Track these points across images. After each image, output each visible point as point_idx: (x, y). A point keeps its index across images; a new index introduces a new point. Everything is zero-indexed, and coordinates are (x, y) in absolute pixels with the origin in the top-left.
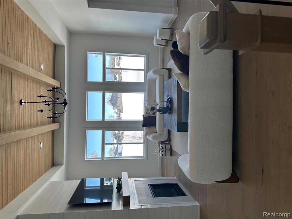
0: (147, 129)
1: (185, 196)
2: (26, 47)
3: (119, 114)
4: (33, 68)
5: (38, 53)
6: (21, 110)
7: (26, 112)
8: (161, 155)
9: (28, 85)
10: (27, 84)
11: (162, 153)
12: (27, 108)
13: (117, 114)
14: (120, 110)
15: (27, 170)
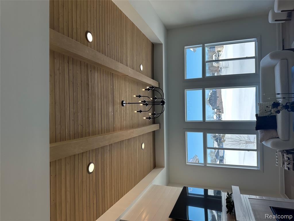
2: (125, 48)
3: (219, 115)
4: (133, 69)
5: (137, 53)
6: (122, 111)
7: (128, 113)
8: (286, 168)
9: (129, 86)
10: (127, 85)
11: (288, 166)
12: (128, 109)
13: (217, 115)
14: (220, 110)
15: (130, 172)
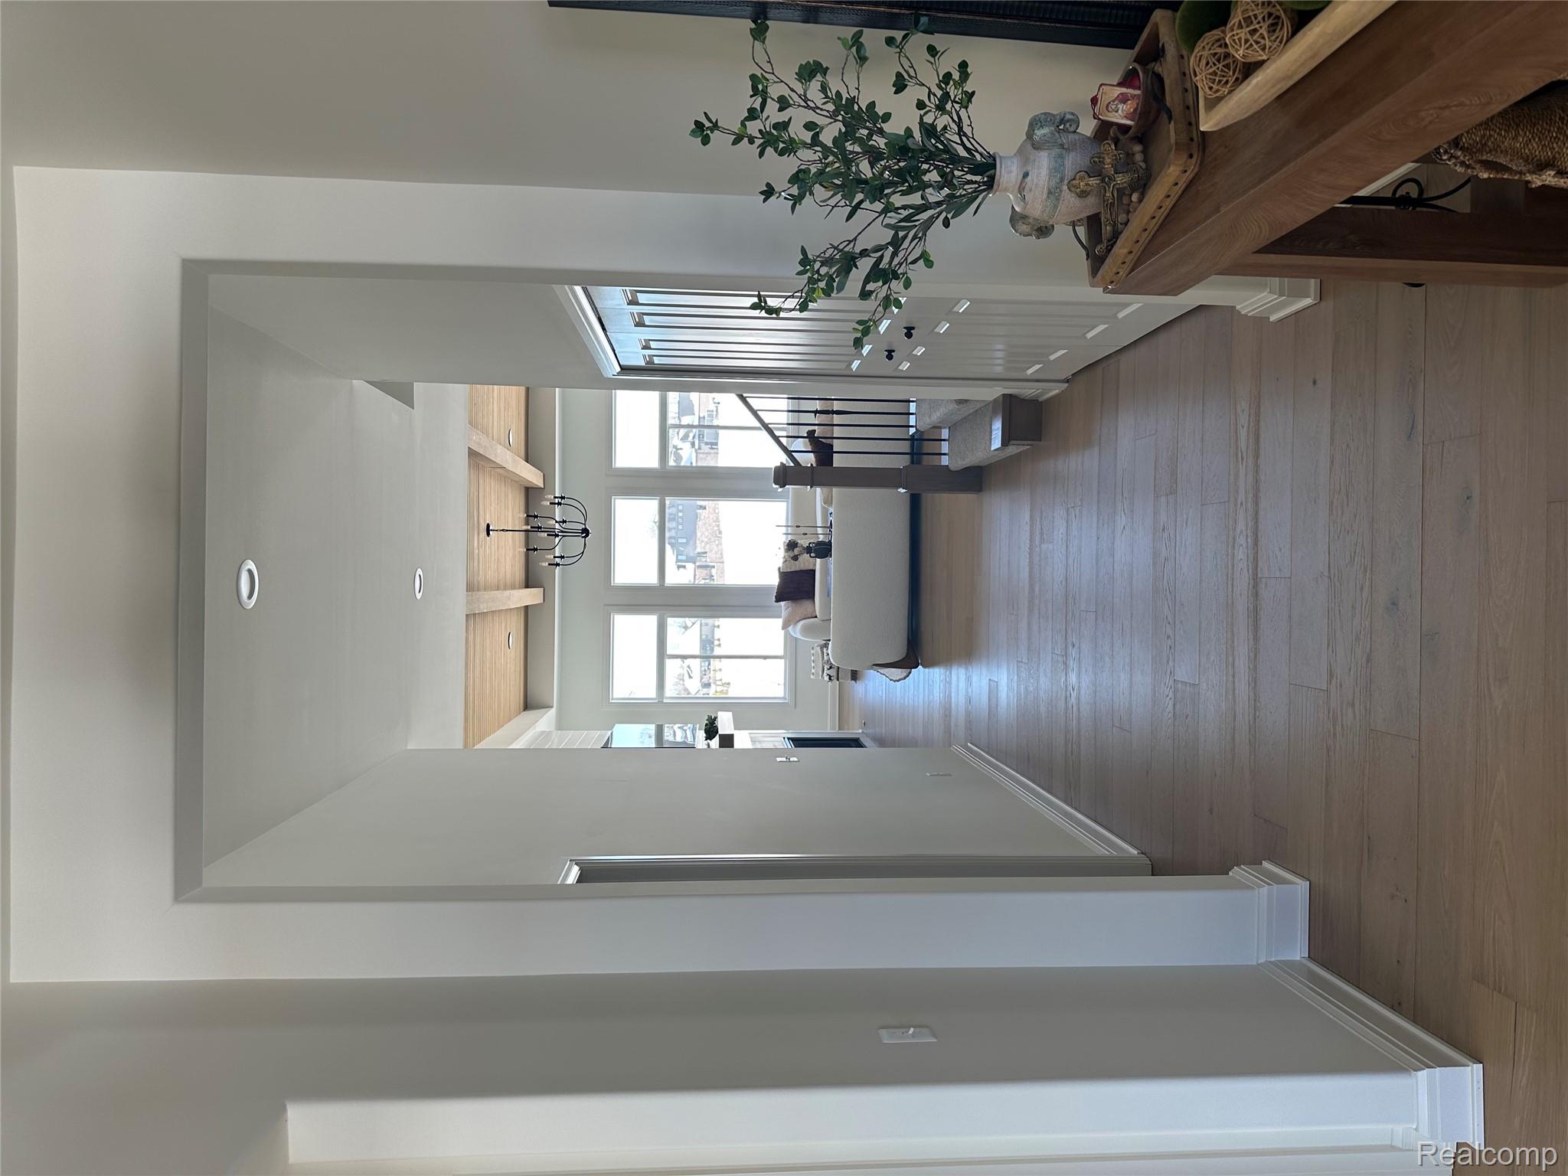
0: (788, 607)
1: (862, 747)
8: (826, 678)
11: (829, 672)
